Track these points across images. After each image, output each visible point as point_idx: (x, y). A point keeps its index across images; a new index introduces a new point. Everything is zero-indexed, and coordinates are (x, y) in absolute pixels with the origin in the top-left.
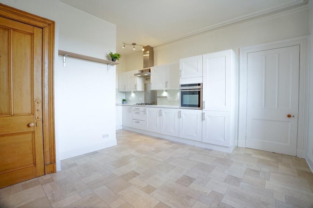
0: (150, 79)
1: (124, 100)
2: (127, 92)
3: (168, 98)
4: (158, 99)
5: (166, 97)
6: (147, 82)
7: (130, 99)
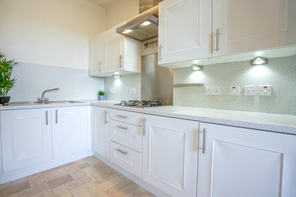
0: (157, 41)
1: (101, 94)
2: (107, 77)
3: (207, 87)
4: (175, 91)
5: (199, 85)
6: (149, 51)
7: (113, 90)
